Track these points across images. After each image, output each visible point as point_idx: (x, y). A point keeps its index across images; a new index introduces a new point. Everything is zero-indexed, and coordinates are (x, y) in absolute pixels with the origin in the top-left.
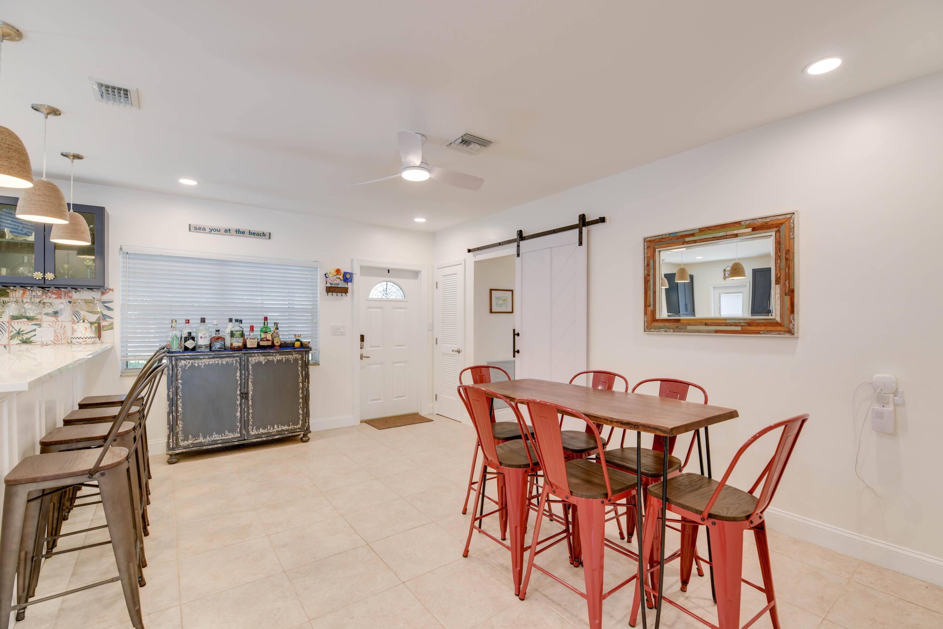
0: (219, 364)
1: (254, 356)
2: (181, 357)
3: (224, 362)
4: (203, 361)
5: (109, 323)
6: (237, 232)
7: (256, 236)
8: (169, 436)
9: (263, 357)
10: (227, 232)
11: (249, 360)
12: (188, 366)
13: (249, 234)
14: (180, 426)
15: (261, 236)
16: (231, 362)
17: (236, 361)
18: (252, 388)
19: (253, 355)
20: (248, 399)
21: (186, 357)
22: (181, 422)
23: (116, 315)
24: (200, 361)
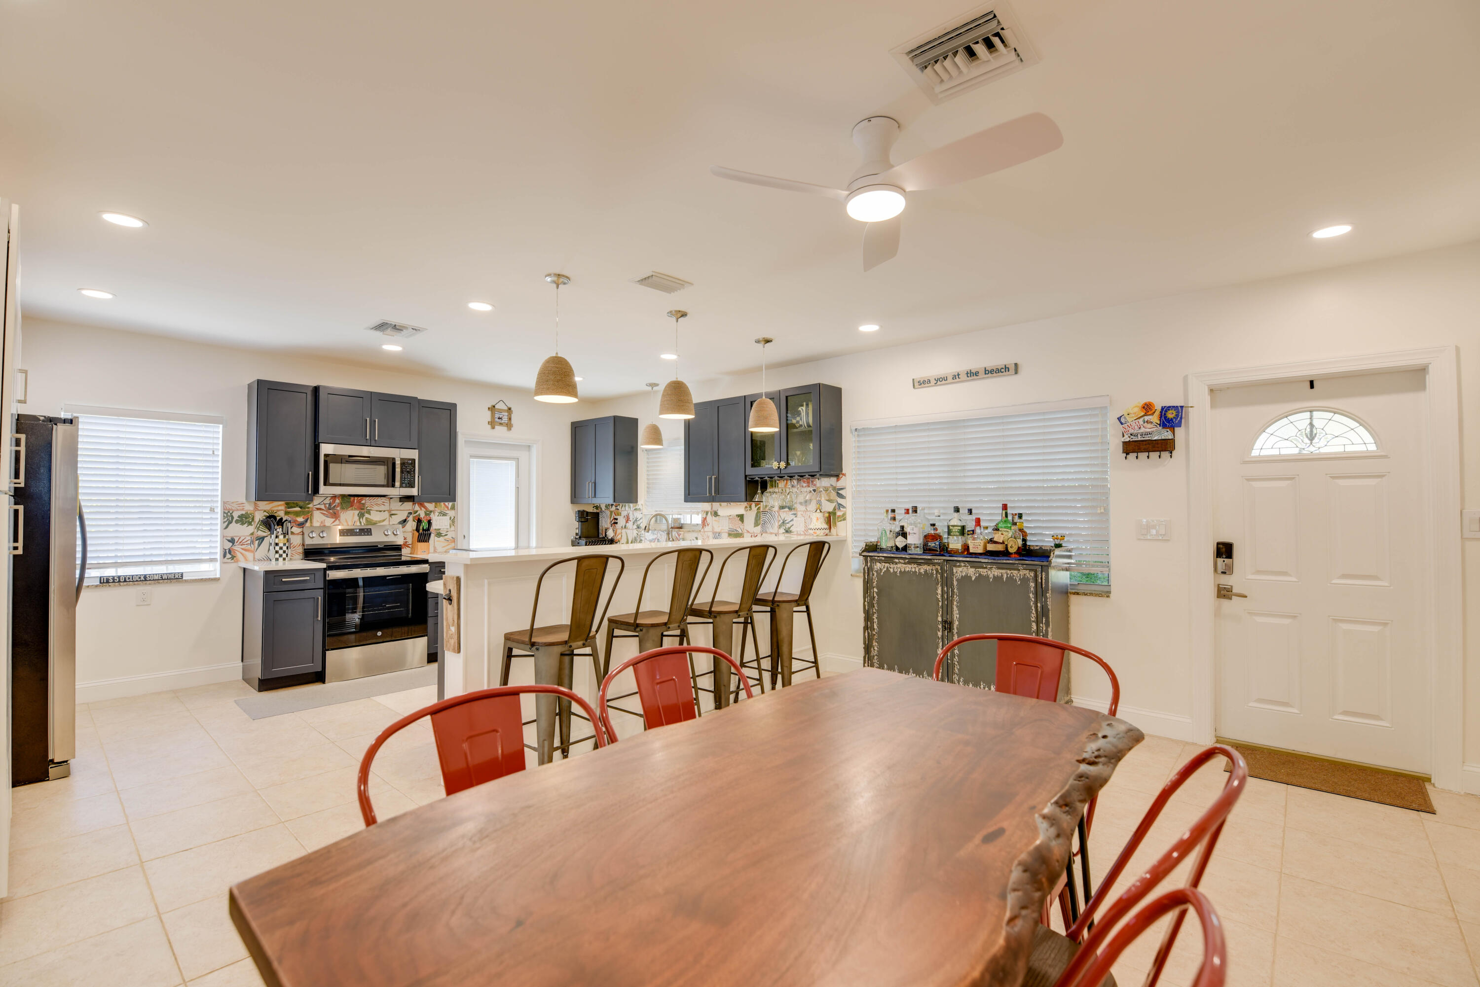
0: (917, 572)
1: (960, 566)
2: (876, 558)
3: (922, 571)
4: (899, 565)
5: (842, 513)
6: (969, 375)
7: (995, 375)
8: (865, 658)
9: (973, 570)
10: (956, 379)
11: (953, 572)
12: (883, 571)
13: (985, 374)
14: (876, 648)
15: (1003, 372)
16: (930, 571)
17: (937, 571)
18: (958, 616)
19: (958, 564)
20: (953, 633)
21: (880, 558)
22: (876, 644)
23: (848, 502)
24: (895, 566)
